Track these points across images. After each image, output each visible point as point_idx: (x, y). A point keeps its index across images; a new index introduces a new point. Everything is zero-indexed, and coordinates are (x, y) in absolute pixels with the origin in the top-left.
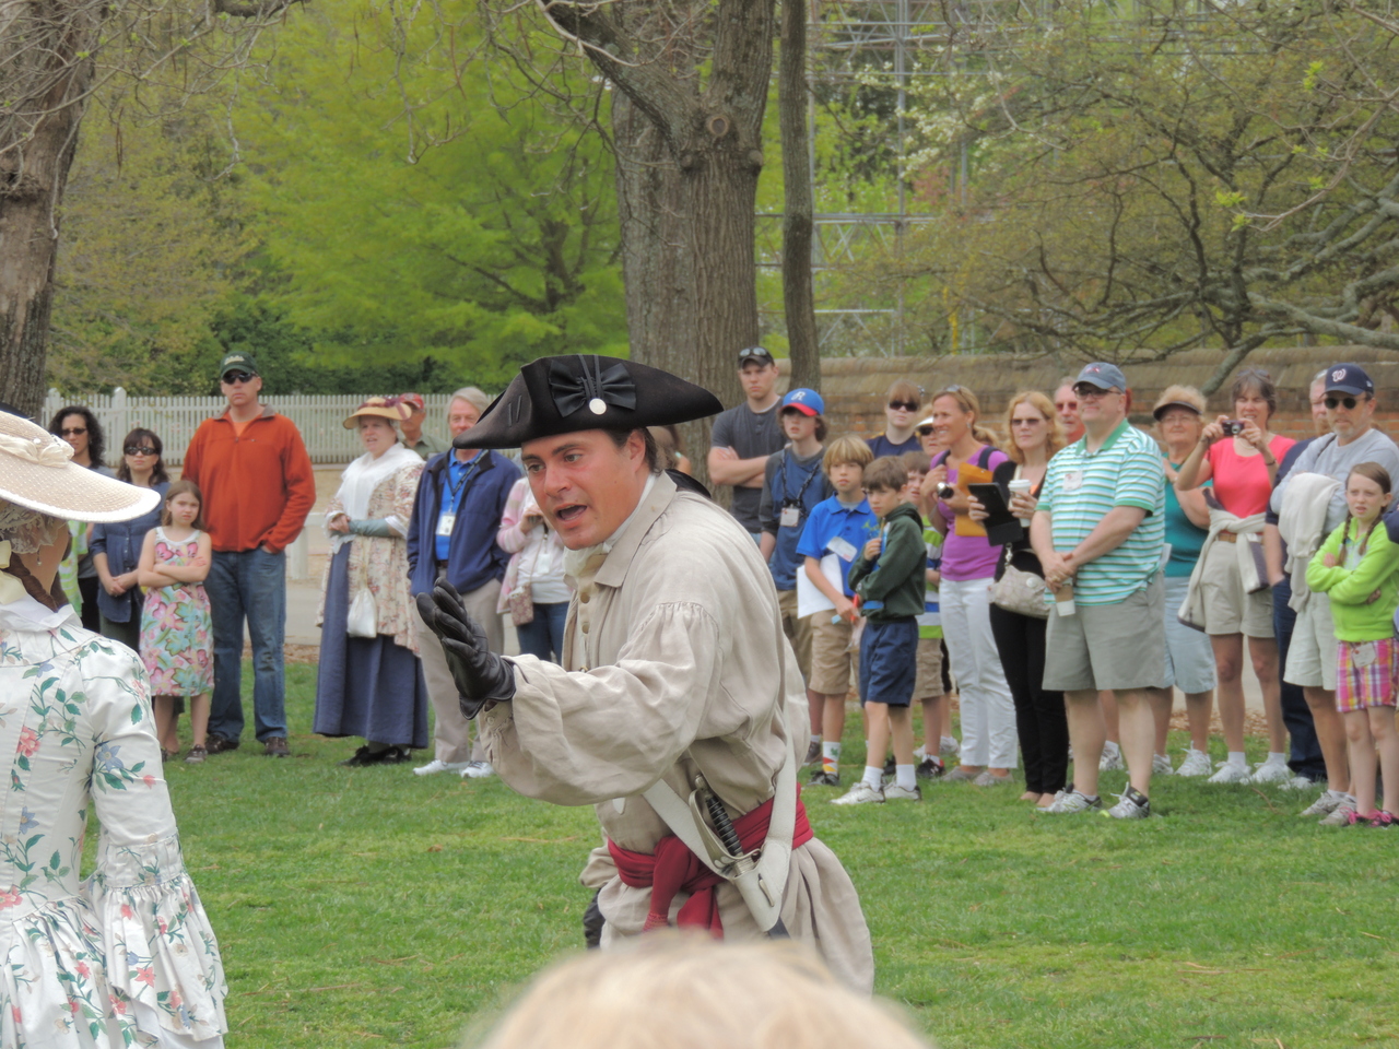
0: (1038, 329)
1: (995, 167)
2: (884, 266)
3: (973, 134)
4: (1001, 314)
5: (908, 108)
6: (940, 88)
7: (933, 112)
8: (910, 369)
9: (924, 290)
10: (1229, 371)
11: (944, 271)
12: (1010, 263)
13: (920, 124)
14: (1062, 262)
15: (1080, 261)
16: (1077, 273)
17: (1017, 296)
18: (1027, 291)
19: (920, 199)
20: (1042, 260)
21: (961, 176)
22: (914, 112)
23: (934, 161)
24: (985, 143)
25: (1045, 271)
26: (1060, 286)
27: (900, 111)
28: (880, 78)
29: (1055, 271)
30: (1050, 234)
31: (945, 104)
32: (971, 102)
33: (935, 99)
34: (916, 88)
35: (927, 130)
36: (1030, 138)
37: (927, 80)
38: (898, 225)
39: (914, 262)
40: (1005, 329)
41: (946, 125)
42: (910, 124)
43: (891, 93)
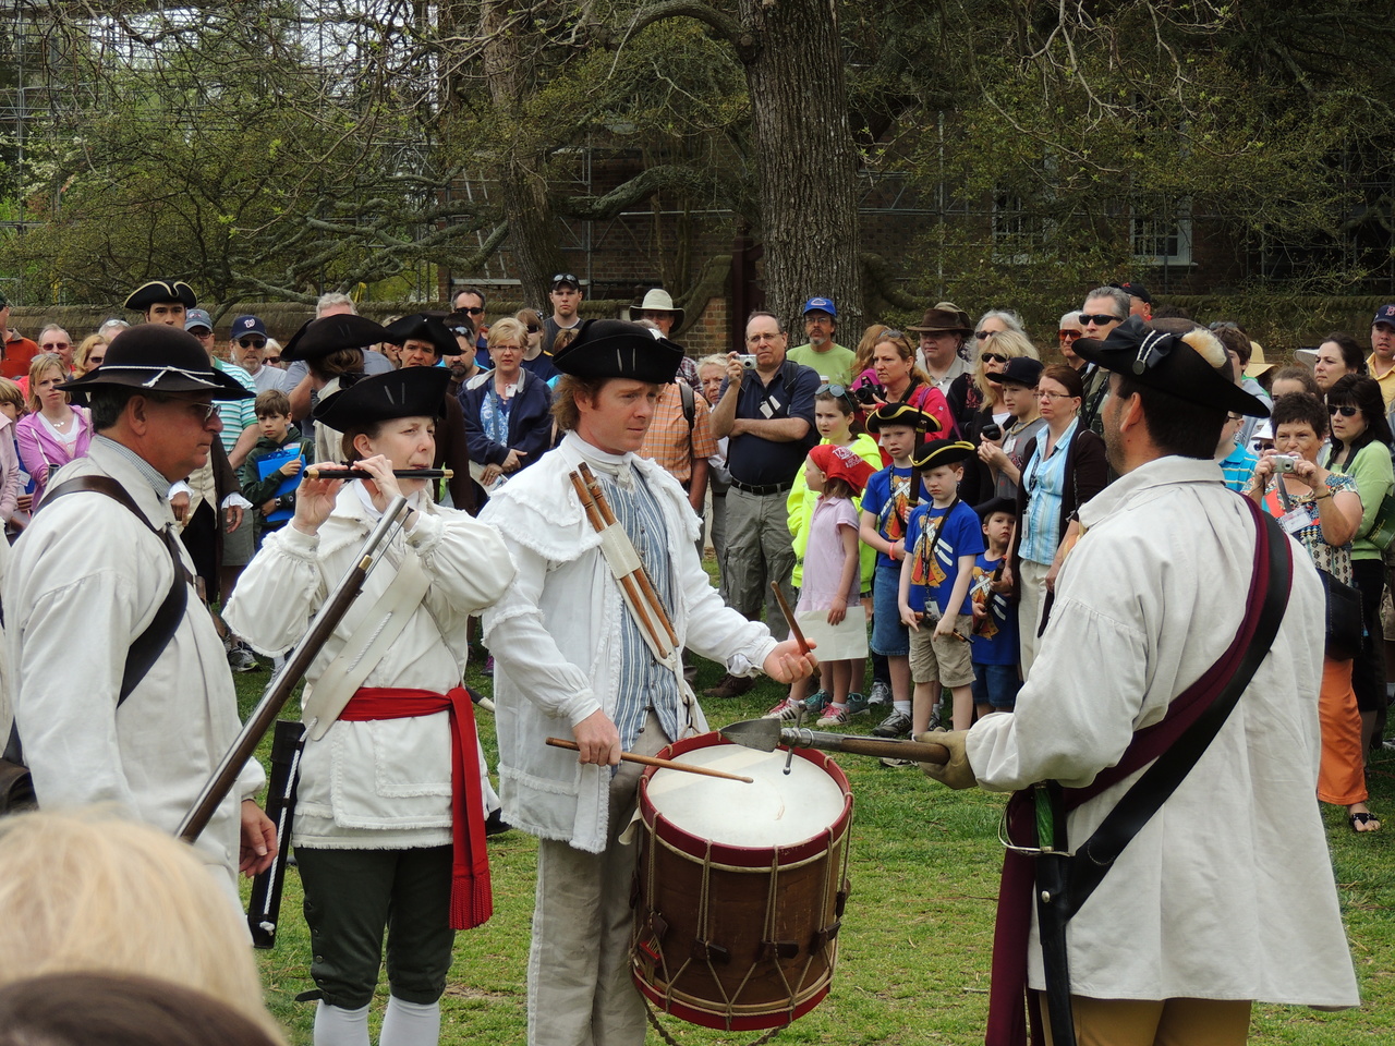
8: (28, 314)
9: (34, 269)
11: (50, 256)
12: (89, 252)
14: (120, 252)
15: (131, 251)
16: (129, 258)
17: (93, 271)
18: (99, 269)
19: (30, 212)
20: (109, 250)
21: (57, 200)
22: (29, 161)
23: (41, 190)
25: (110, 256)
26: (120, 266)
27: (21, 160)
29: (116, 257)
31: (48, 156)
32: (63, 156)
33: (42, 153)
34: (30, 146)
35: (37, 172)
37: (36, 142)
38: (19, 228)
41: (49, 169)
42: (27, 168)
43: (15, 149)
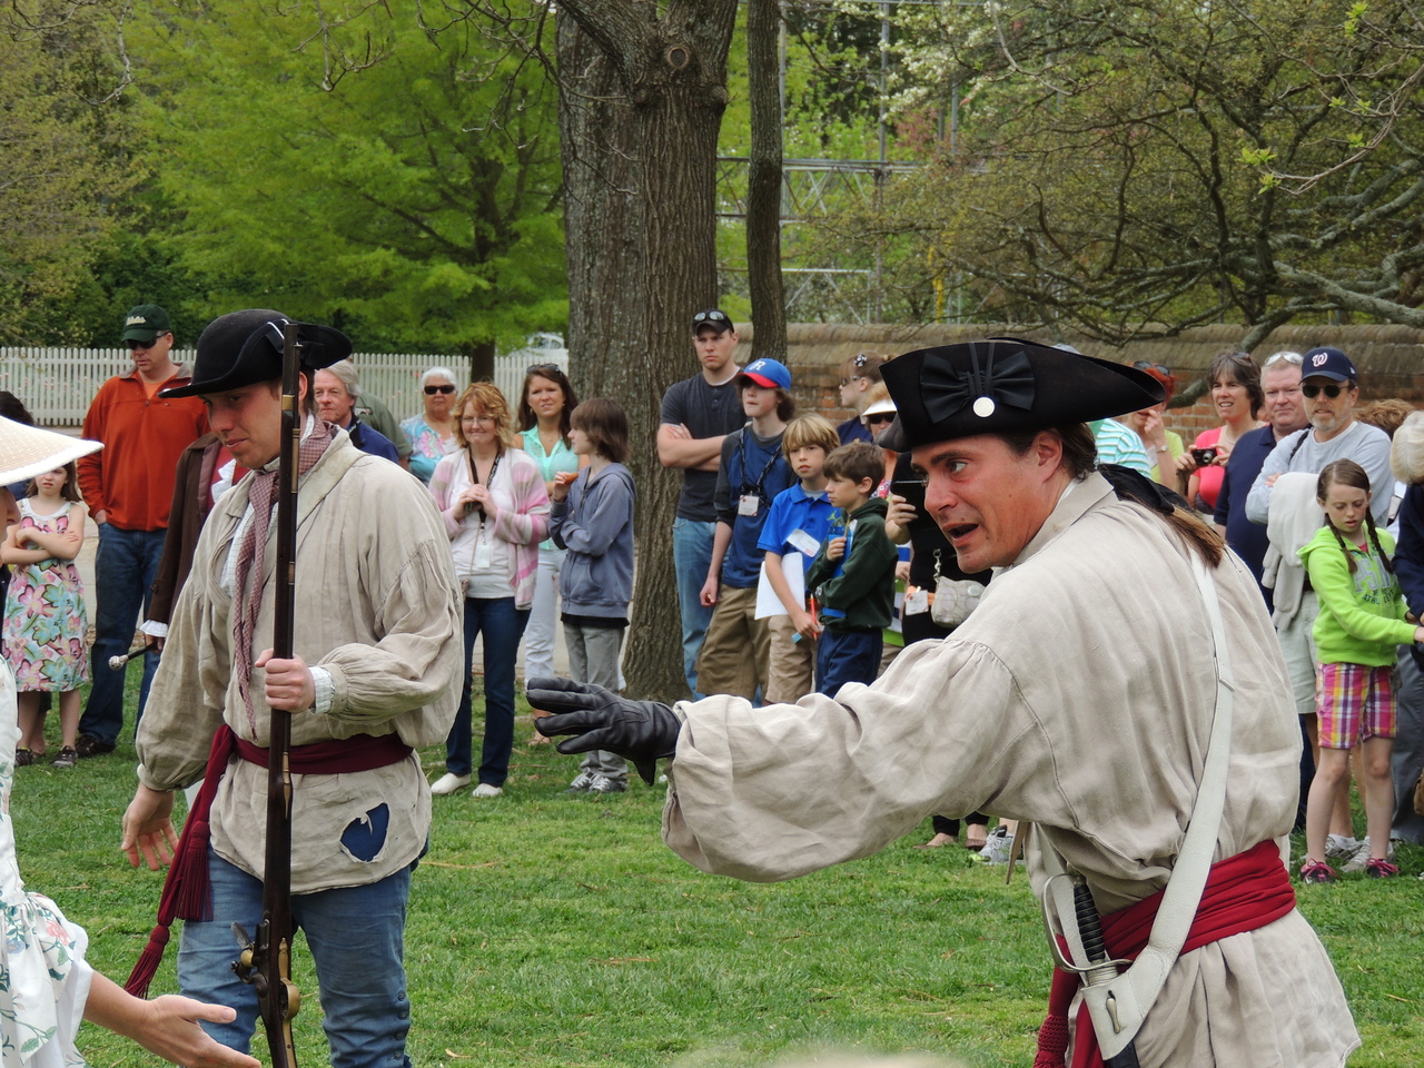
0: (1034, 297)
1: (991, 110)
2: (862, 221)
3: (966, 73)
4: (993, 279)
5: (892, 41)
6: (930, 19)
7: (921, 46)
8: (887, 337)
9: (905, 250)
11: (929, 228)
12: (1005, 221)
13: (906, 60)
14: (1063, 221)
15: (1084, 221)
16: (1080, 234)
17: (1011, 258)
18: (1023, 253)
19: (903, 145)
20: (1041, 218)
21: (951, 120)
22: (900, 46)
23: (920, 102)
24: (979, 83)
25: (1044, 230)
26: (1061, 248)
27: (884, 45)
29: (1056, 231)
30: (1052, 189)
31: (935, 38)
32: (965, 36)
33: (924, 32)
35: (914, 67)
36: (1030, 79)
38: (878, 174)
39: (894, 217)
40: (996, 296)
41: (935, 61)
42: (895, 59)
43: (874, 23)
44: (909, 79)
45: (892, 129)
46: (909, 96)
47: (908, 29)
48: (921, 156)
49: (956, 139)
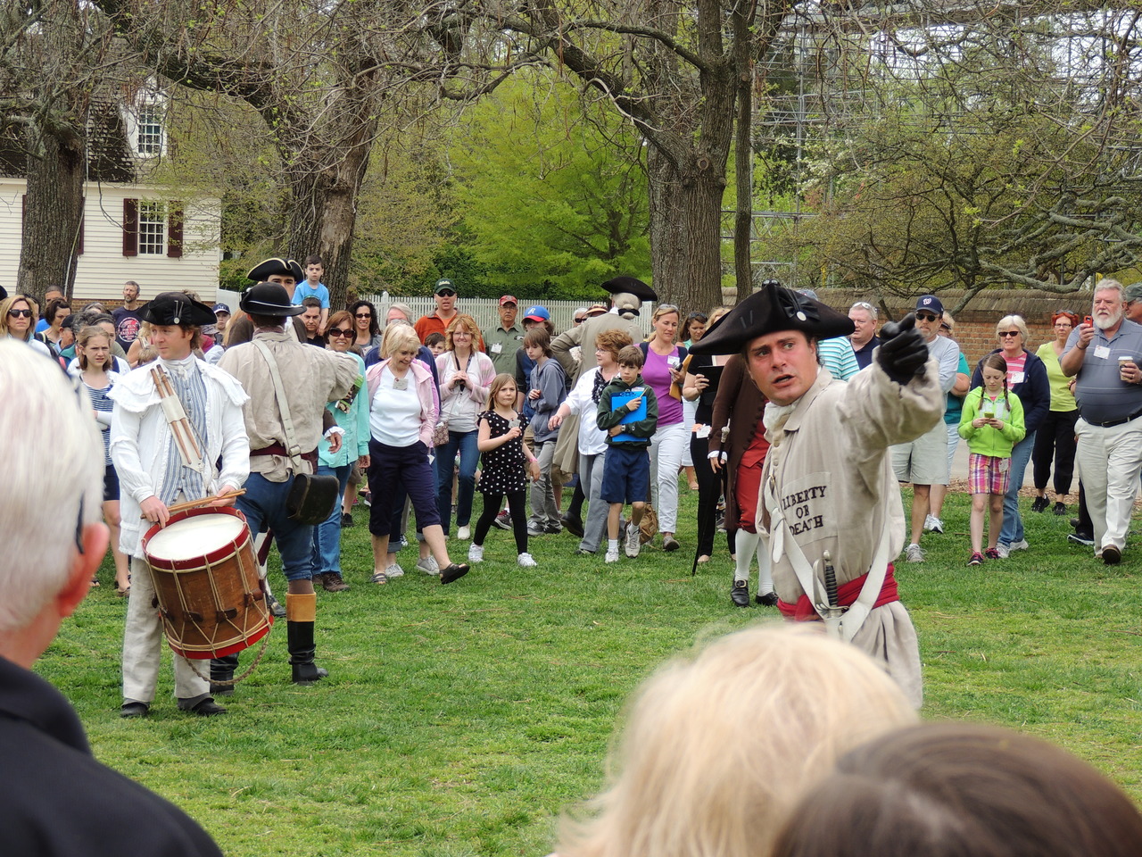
0: (868, 276)
1: (848, 190)
2: (788, 240)
3: (837, 172)
4: (849, 267)
5: (803, 157)
6: (820, 147)
7: (816, 160)
9: (808, 253)
10: (967, 301)
12: (854, 240)
13: (809, 166)
14: (881, 241)
18: (862, 255)
20: (871, 239)
21: (830, 194)
22: (806, 160)
24: (843, 177)
25: (873, 245)
27: (799, 159)
28: (789, 141)
29: (878, 245)
30: (875, 226)
31: (822, 156)
33: (817, 153)
34: (807, 147)
35: (812, 169)
36: (867, 175)
37: (813, 143)
38: (796, 219)
39: (803, 239)
40: (850, 275)
41: (823, 167)
42: (804, 166)
43: (795, 149)
44: (810, 175)
45: (802, 198)
46: (810, 183)
47: (810, 152)
48: (816, 210)
49: (832, 202)
